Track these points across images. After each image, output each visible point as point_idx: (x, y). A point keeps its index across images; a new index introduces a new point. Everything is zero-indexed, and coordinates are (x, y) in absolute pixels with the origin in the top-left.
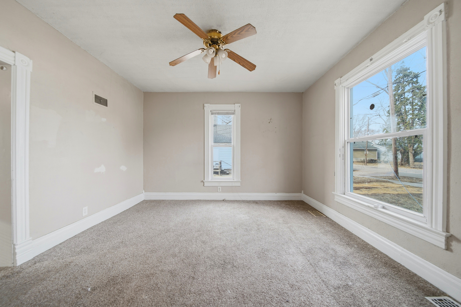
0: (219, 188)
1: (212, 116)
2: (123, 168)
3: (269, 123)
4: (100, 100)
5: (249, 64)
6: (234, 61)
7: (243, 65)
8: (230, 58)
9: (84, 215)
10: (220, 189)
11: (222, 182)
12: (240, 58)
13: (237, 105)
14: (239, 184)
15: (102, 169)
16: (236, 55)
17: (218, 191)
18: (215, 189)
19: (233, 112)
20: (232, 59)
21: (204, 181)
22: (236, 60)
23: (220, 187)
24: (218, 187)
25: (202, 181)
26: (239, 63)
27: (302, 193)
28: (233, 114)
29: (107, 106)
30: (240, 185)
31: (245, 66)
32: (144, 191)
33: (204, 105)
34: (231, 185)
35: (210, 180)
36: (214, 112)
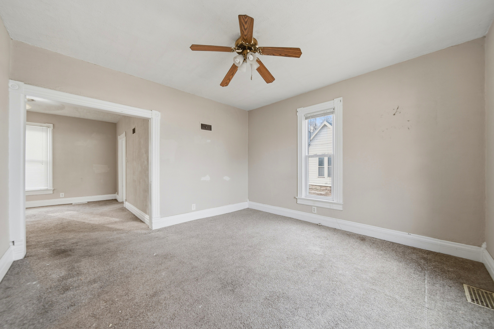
0: (314, 209)
1: (307, 121)
2: (227, 178)
3: (394, 115)
4: (205, 127)
5: (290, 51)
6: (274, 55)
7: (286, 55)
8: (268, 55)
9: (193, 209)
10: (316, 210)
11: (316, 201)
12: (276, 49)
13: (337, 100)
14: (340, 208)
15: (207, 178)
16: (270, 48)
17: (313, 212)
18: (308, 208)
19: (332, 110)
20: (271, 55)
21: (296, 197)
22: (275, 54)
23: (316, 208)
24: (313, 207)
25: (295, 198)
26: (280, 55)
27: (482, 249)
28: (332, 113)
29: (211, 130)
30: (342, 209)
31: (288, 55)
32: (248, 200)
33: (296, 110)
34: (328, 207)
35: (303, 197)
36: (309, 115)
